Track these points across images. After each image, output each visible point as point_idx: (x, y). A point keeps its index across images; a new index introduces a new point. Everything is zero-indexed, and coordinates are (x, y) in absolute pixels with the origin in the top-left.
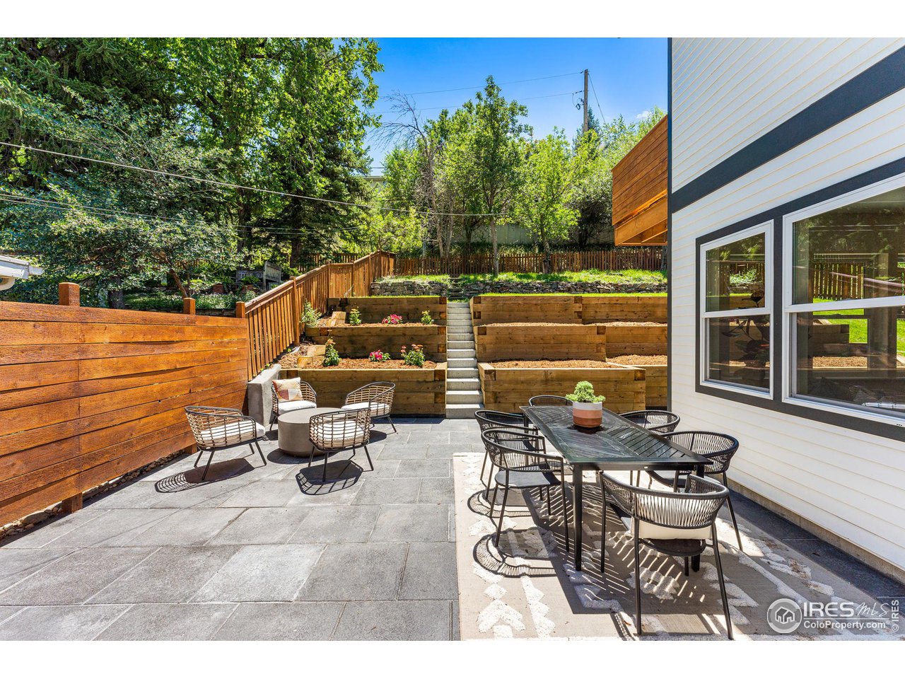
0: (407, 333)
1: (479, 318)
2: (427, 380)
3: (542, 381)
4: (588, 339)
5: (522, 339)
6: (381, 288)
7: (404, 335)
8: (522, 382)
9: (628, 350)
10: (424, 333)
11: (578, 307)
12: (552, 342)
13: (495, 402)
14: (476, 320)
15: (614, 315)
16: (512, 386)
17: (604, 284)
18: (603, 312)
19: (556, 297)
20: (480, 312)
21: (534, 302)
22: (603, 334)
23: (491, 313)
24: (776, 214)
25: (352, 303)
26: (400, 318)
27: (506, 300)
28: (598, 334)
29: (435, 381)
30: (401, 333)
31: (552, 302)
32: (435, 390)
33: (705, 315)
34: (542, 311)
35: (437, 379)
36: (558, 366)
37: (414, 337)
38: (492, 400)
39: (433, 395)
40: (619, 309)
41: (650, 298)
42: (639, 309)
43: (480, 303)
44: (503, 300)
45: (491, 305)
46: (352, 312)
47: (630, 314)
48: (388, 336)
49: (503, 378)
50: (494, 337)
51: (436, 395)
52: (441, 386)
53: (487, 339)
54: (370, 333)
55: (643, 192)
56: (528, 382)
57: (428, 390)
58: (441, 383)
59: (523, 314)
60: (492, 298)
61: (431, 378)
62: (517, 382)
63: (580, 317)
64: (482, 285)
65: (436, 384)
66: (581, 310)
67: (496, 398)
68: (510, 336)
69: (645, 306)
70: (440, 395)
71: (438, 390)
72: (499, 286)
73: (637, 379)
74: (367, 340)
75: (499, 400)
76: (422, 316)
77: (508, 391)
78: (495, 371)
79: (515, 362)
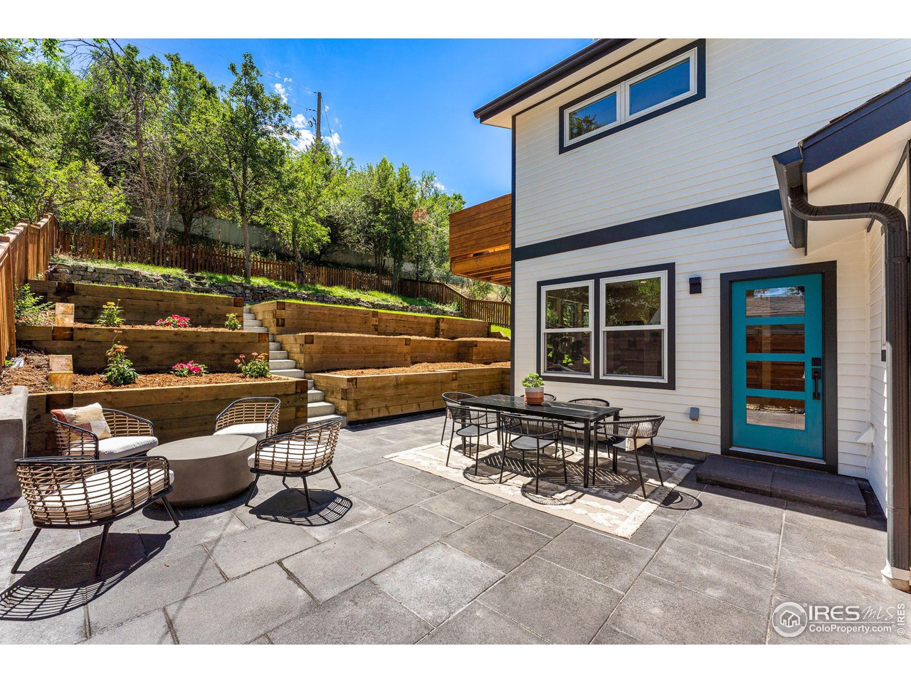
0: (217, 338)
1: (283, 325)
2: (287, 393)
3: (394, 386)
4: (399, 350)
5: (347, 349)
6: (72, 273)
7: (213, 342)
8: (379, 388)
9: (418, 359)
10: (240, 340)
11: (374, 321)
12: (372, 351)
13: (356, 410)
14: (280, 328)
15: (399, 330)
16: (370, 393)
17: (363, 302)
18: (392, 326)
19: (358, 310)
20: (284, 319)
21: (339, 313)
22: (409, 345)
23: (296, 321)
24: (596, 277)
25: (83, 293)
26: (188, 319)
27: (312, 309)
28: (406, 345)
29: (296, 393)
30: (208, 339)
31: (354, 314)
32: (297, 404)
33: (544, 330)
34: (346, 322)
35: (299, 391)
36: (400, 372)
37: (227, 345)
38: (353, 408)
39: (293, 409)
40: (402, 325)
41: (422, 317)
42: (415, 326)
43: (284, 309)
44: (309, 309)
45: (296, 313)
46: (105, 306)
47: (409, 329)
48: (187, 343)
49: (363, 385)
50: (321, 345)
51: (298, 409)
52: (303, 399)
53: (314, 347)
54: (157, 338)
55: (486, 240)
56: (383, 388)
57: (288, 405)
58: (303, 395)
59: (328, 324)
60: (297, 305)
61: (292, 390)
62: (375, 388)
63: (376, 330)
64: (239, 287)
65: (297, 396)
66: (377, 323)
67: (357, 405)
68: (336, 346)
69: (419, 323)
70: (302, 409)
71: (298, 404)
72: (261, 292)
73: (453, 380)
74: (151, 347)
75: (359, 407)
76: (227, 319)
77: (367, 398)
78: (356, 379)
79: (360, 371)
